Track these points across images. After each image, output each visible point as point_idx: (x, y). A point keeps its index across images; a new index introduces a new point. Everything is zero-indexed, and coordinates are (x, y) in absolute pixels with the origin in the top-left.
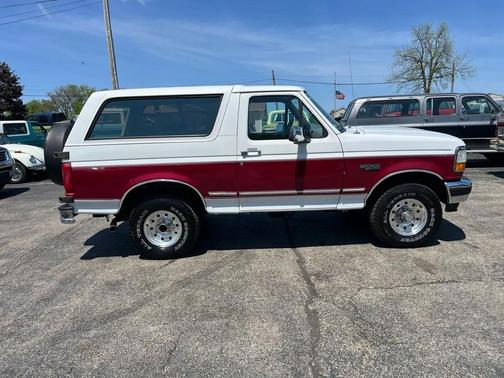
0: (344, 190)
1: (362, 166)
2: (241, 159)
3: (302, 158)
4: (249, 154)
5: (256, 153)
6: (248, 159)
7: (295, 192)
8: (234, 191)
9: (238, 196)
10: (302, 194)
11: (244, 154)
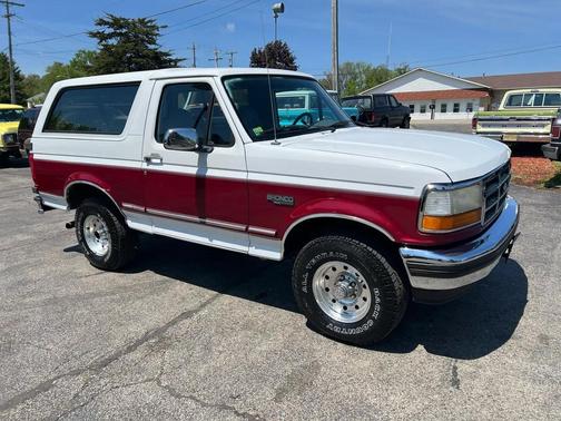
0: (250, 229)
1: (269, 197)
2: (144, 166)
3: (201, 173)
4: (154, 161)
5: (159, 161)
6: (151, 167)
7: (197, 219)
8: (142, 206)
9: (146, 212)
10: (204, 223)
11: (148, 160)
